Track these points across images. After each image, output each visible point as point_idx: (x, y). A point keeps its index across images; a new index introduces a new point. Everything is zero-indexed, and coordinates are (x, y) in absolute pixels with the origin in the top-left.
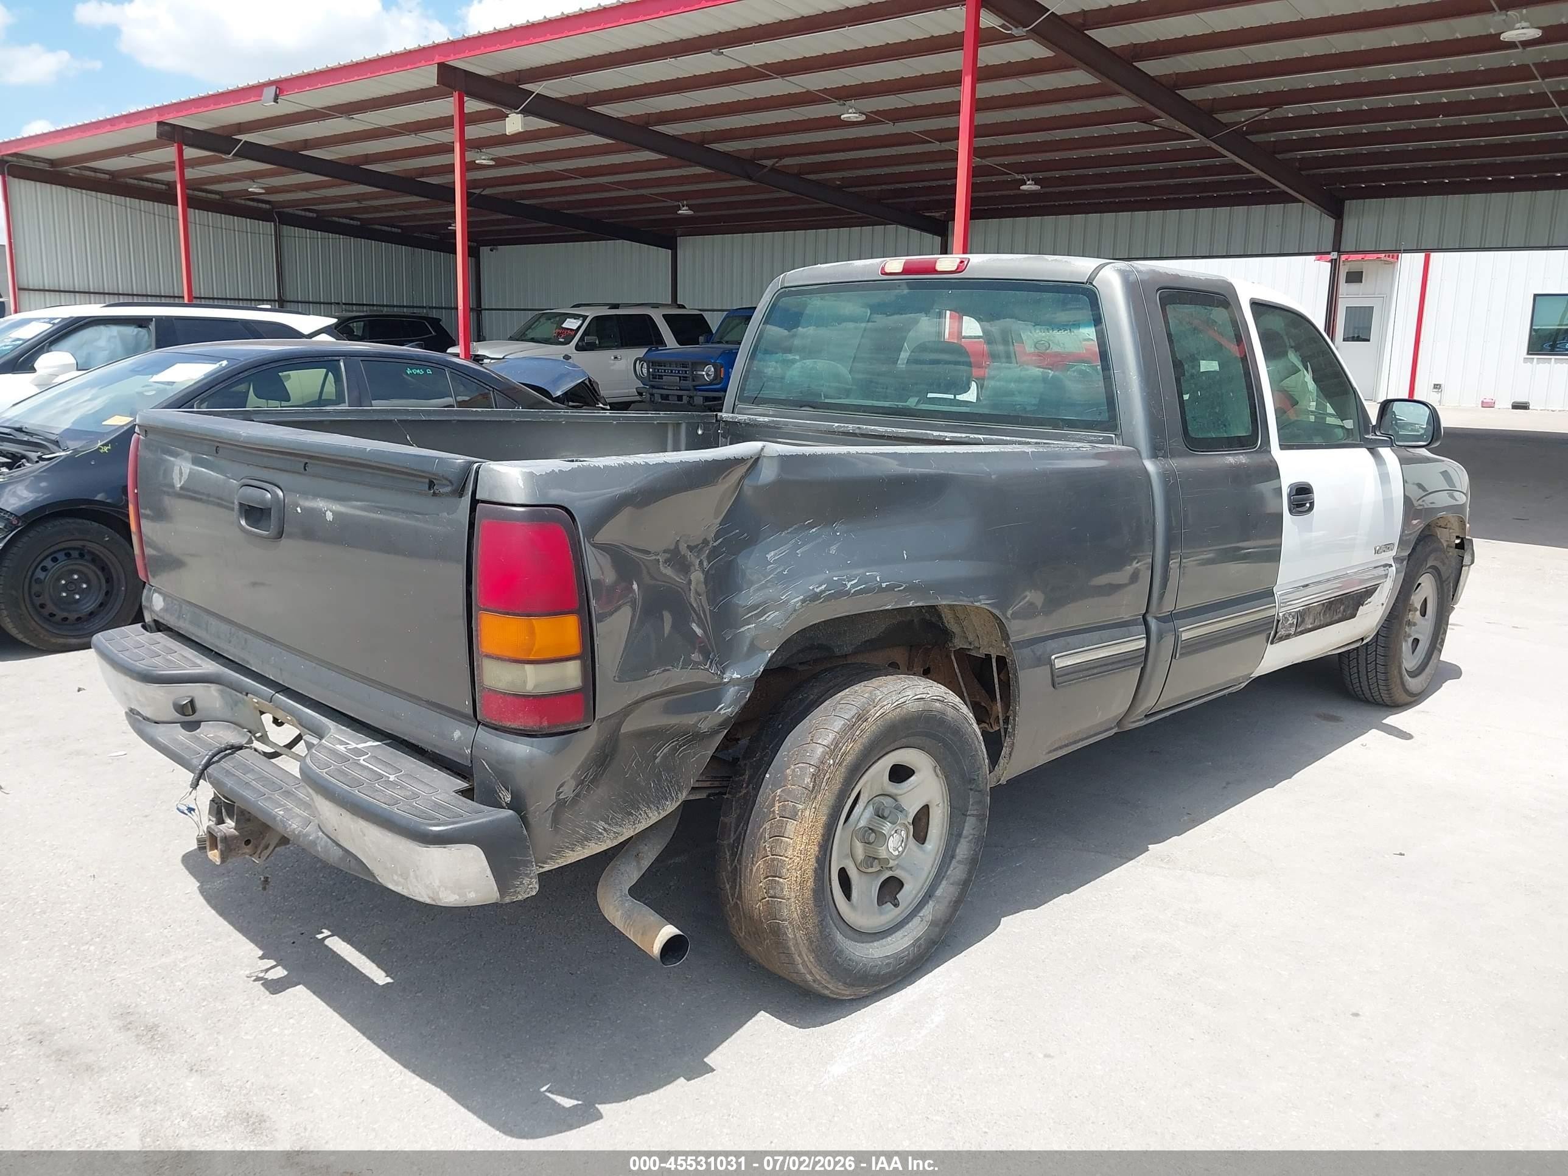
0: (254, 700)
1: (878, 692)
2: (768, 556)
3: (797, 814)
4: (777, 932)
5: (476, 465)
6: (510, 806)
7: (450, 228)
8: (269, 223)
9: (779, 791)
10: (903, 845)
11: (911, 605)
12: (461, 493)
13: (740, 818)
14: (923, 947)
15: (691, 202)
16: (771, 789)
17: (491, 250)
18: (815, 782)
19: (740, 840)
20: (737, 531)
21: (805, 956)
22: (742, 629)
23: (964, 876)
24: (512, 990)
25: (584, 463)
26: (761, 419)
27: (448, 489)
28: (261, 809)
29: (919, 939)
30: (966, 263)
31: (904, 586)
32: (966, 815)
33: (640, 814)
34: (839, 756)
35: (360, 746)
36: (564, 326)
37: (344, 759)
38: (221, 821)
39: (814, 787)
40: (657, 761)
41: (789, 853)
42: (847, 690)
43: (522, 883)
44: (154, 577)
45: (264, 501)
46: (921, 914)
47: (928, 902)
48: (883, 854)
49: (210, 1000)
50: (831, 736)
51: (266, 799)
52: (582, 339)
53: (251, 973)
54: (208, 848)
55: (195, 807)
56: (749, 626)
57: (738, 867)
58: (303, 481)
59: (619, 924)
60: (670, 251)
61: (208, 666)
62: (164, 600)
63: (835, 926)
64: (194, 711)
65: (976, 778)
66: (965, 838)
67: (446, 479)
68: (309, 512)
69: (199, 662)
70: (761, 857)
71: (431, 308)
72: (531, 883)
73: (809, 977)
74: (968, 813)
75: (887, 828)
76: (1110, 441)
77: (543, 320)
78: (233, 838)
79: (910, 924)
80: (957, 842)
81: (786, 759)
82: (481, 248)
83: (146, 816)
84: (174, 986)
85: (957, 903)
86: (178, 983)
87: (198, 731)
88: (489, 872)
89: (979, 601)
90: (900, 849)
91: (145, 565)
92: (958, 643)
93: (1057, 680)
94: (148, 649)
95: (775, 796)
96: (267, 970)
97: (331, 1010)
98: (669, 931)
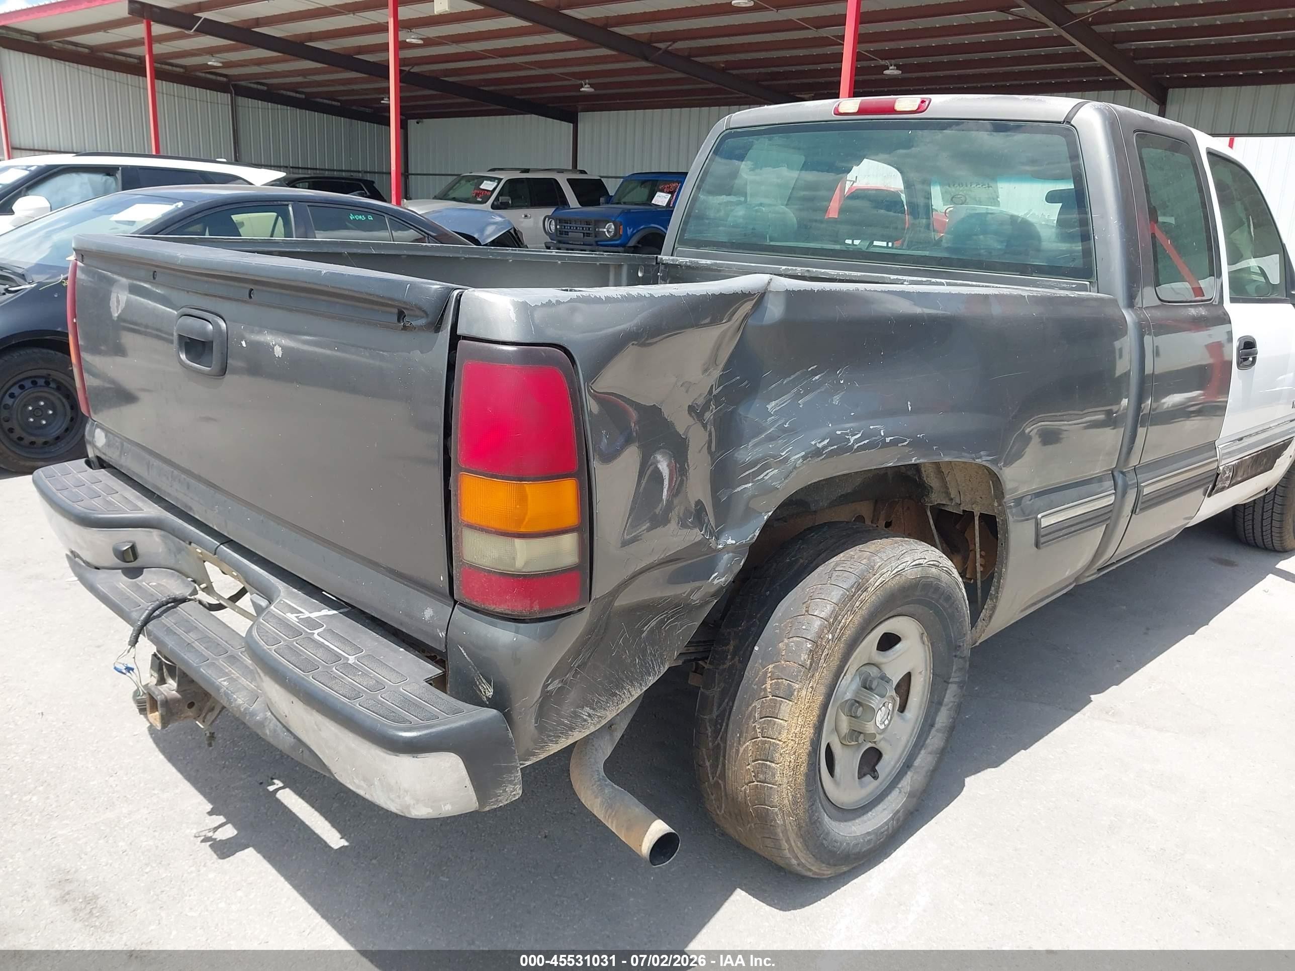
0: (198, 550)
1: (877, 558)
2: (769, 407)
3: (793, 694)
4: (764, 820)
5: (456, 293)
6: (493, 703)
7: (382, 102)
8: (226, 94)
9: (771, 666)
10: (889, 718)
11: (913, 462)
12: (437, 326)
13: (724, 693)
14: (901, 819)
15: (593, 81)
16: (761, 664)
17: (418, 123)
18: (812, 658)
19: (725, 715)
20: (738, 378)
21: (792, 842)
22: (739, 489)
23: (942, 744)
24: (472, 858)
25: (584, 294)
26: (703, 261)
27: (422, 322)
28: (203, 676)
29: (898, 811)
30: (927, 103)
31: (908, 440)
32: (948, 683)
33: (624, 693)
34: (838, 631)
35: (314, 615)
36: (482, 187)
37: (295, 632)
38: (162, 681)
39: (811, 665)
40: (644, 635)
41: (784, 736)
42: (842, 555)
43: (505, 791)
44: (95, 413)
45: (204, 332)
46: (900, 786)
47: (906, 773)
48: (870, 728)
49: (154, 865)
50: (829, 608)
51: (208, 666)
52: (497, 199)
53: (199, 832)
54: (148, 709)
55: (135, 667)
56: (746, 486)
57: (722, 745)
58: (247, 310)
59: (599, 812)
60: (572, 125)
61: (150, 510)
62: (106, 436)
63: (823, 808)
64: (136, 557)
65: (962, 644)
66: (946, 706)
67: (420, 309)
68: (256, 347)
69: (140, 504)
70: (750, 738)
71: (366, 172)
72: (515, 790)
73: (794, 862)
74: (951, 680)
75: (875, 701)
76: (1083, 288)
77: (463, 182)
78: (175, 701)
79: (889, 797)
80: (937, 711)
81: (778, 631)
82: (409, 121)
83: (99, 647)
84: (117, 846)
85: (934, 773)
86: (121, 844)
87: (140, 578)
88: (468, 782)
89: (980, 457)
90: (886, 722)
91: (86, 399)
92: (936, 498)
93: (1042, 540)
94: (89, 488)
95: (766, 673)
96: (216, 829)
97: (282, 879)
98: (659, 828)
